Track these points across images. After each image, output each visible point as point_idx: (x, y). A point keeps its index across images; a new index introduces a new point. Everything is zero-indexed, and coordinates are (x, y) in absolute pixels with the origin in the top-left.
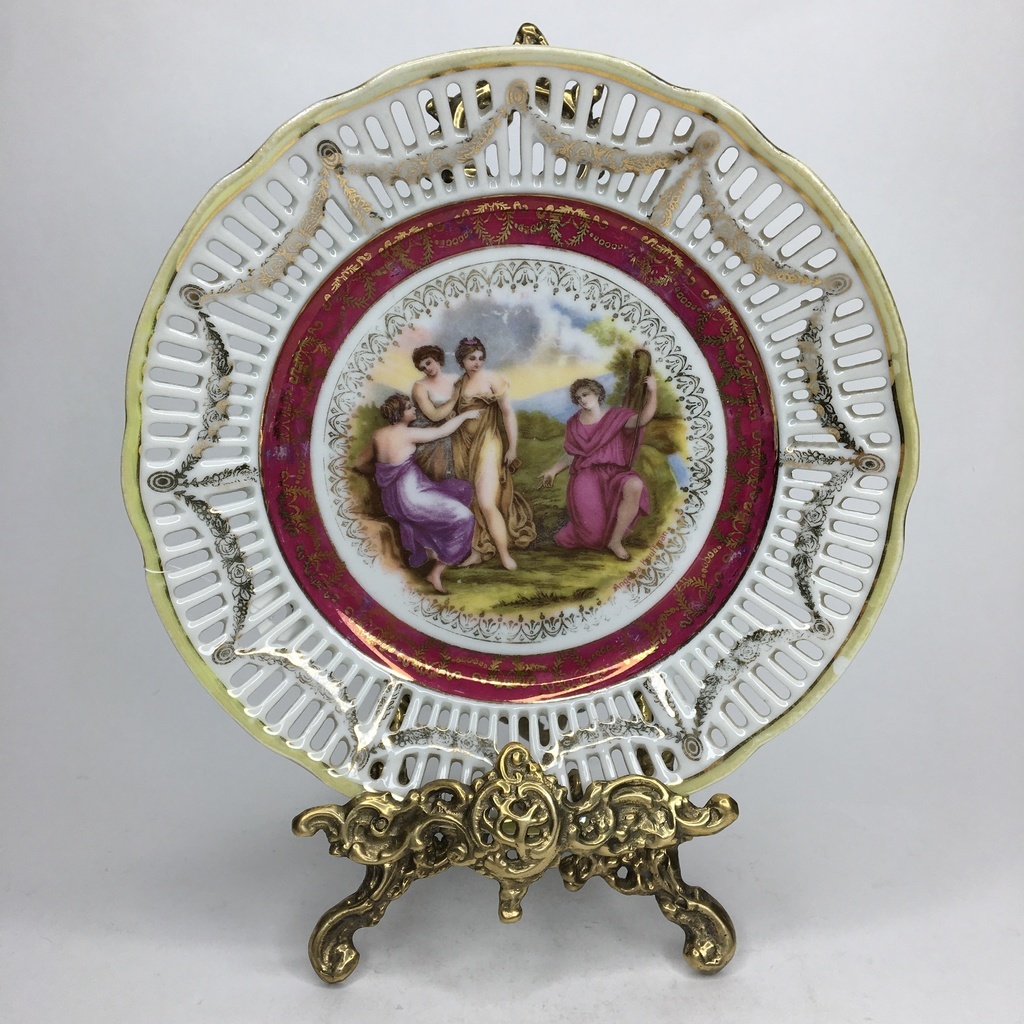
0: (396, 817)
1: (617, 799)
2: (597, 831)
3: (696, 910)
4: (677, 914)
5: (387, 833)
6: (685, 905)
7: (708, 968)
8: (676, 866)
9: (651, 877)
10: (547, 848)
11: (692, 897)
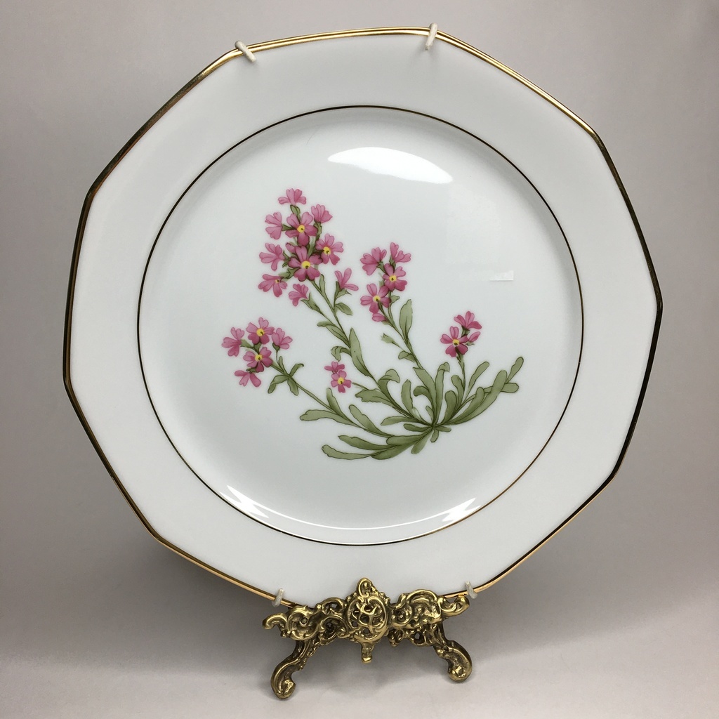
0: (311, 617)
1: (413, 601)
2: (404, 618)
3: (453, 651)
4: (444, 654)
5: (307, 625)
6: (448, 650)
7: (460, 679)
8: (442, 631)
9: (431, 637)
10: (382, 627)
11: (451, 646)
